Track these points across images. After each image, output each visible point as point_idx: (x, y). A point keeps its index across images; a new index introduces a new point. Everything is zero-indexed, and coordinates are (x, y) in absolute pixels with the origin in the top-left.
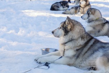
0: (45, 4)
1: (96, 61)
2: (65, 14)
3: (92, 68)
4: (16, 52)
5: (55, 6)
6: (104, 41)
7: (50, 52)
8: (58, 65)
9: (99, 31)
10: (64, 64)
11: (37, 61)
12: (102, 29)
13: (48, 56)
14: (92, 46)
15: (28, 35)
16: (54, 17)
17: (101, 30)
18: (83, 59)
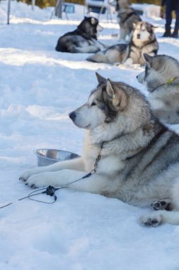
1: (172, 187)
2: (94, 61)
3: (163, 203)
5: (68, 41)
7: (60, 160)
8: (77, 193)
10: (92, 192)
11: (25, 181)
14: (163, 148)
15: (3, 112)
18: (140, 181)
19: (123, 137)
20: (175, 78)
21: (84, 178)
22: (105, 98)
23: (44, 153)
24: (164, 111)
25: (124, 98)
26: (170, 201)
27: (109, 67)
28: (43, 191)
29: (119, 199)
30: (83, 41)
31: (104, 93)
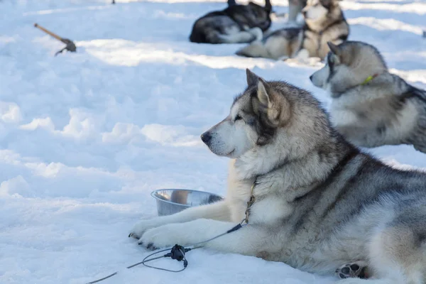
0: (171, 16)
1: (368, 241)
2: (247, 56)
3: (355, 267)
4: (56, 203)
5: (207, 25)
6: (402, 163)
7: (192, 205)
9: (381, 129)
10: (244, 254)
11: (138, 238)
12: (393, 122)
13: (181, 221)
14: (352, 181)
15: (105, 137)
16: (205, 70)
17: (390, 124)
18: (319, 233)
19: (287, 166)
20: (375, 76)
21: (229, 232)
22: (256, 107)
23: (168, 196)
24: (356, 128)
25: (286, 106)
26: (366, 264)
27: (272, 64)
28: (166, 253)
29: (285, 263)
30: (230, 26)
31: (254, 99)
